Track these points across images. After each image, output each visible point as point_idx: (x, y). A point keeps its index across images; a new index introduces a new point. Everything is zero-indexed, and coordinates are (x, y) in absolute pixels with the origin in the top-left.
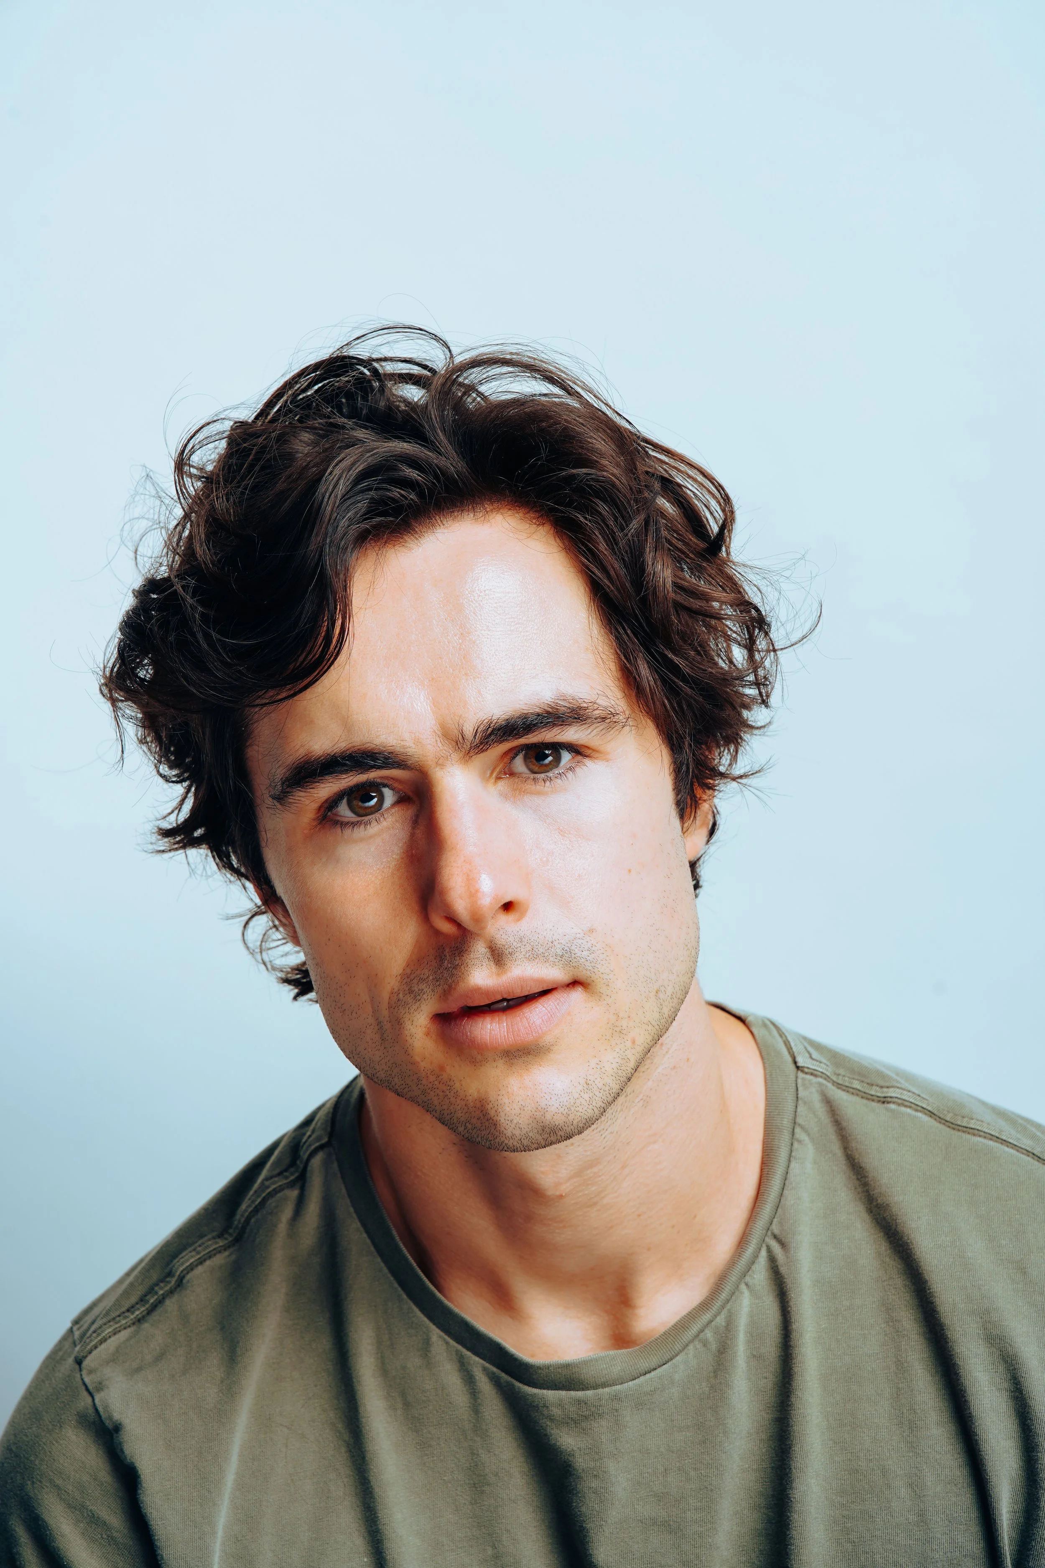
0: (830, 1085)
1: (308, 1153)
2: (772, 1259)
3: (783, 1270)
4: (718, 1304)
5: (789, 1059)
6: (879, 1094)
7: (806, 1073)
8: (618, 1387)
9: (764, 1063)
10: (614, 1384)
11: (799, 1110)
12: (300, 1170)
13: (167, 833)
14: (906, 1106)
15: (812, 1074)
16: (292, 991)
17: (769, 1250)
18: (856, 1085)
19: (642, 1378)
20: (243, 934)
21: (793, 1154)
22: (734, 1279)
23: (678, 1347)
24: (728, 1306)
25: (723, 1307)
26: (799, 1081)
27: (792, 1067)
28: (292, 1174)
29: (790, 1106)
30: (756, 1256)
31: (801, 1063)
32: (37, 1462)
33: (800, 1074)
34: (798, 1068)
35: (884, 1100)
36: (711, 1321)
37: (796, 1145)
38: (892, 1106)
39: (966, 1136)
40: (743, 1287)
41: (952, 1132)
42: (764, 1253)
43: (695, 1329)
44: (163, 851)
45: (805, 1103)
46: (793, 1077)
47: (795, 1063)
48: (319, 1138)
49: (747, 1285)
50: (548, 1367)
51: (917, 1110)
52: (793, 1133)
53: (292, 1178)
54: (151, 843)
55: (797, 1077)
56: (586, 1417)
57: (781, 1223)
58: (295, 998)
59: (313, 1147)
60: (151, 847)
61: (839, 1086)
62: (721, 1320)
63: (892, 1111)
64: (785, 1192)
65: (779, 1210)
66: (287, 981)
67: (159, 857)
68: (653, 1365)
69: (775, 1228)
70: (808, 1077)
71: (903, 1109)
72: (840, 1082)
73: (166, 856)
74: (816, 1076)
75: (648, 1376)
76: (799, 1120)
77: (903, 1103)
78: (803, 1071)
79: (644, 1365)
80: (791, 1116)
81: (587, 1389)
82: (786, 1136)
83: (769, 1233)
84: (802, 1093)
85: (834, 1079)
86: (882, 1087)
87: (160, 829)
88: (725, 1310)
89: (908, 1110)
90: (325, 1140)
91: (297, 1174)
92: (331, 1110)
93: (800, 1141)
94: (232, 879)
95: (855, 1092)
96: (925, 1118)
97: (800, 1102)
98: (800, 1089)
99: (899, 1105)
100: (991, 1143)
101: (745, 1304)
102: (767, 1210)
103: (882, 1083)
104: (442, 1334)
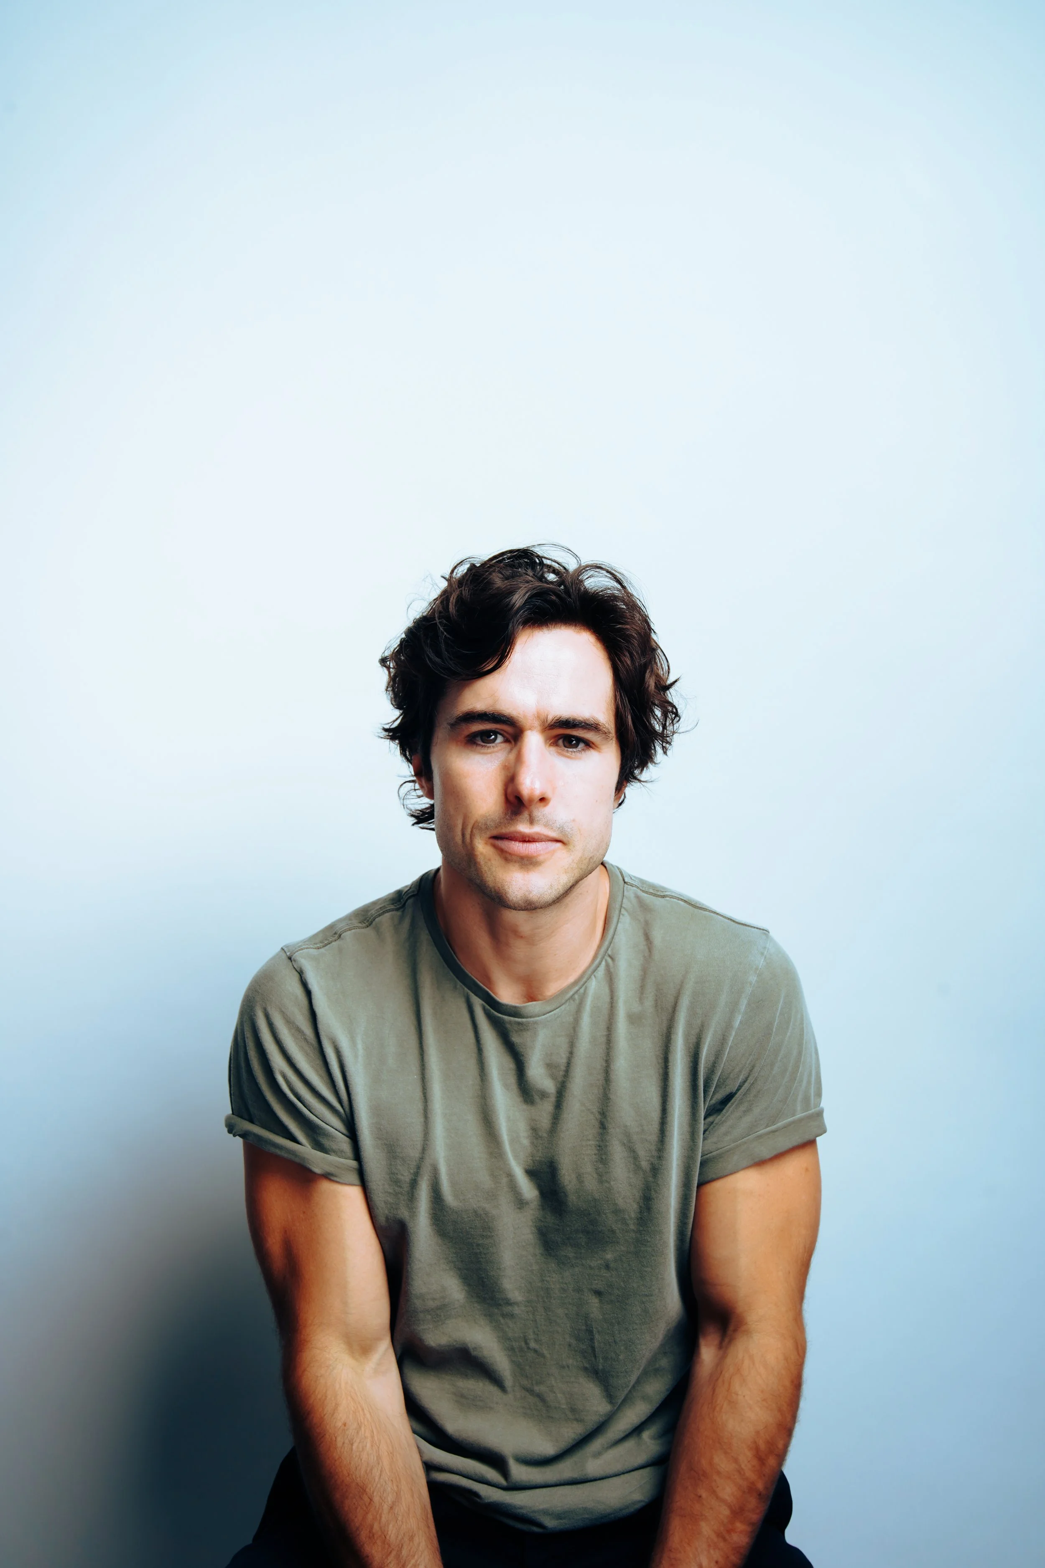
0: (639, 891)
1: (407, 897)
2: (607, 965)
3: (612, 970)
4: (582, 983)
5: (621, 878)
6: (661, 894)
7: (629, 885)
8: (538, 1018)
9: (610, 879)
10: (534, 1017)
11: (624, 900)
12: (402, 904)
13: (386, 730)
14: (673, 898)
15: (631, 885)
16: (414, 820)
17: (606, 961)
18: (651, 891)
19: (548, 1014)
20: (399, 790)
21: (620, 920)
22: (590, 973)
23: (563, 1001)
24: (586, 984)
25: (584, 984)
26: (625, 888)
27: (623, 882)
28: (398, 905)
29: (620, 899)
30: (600, 964)
31: (626, 881)
32: (274, 999)
33: (626, 885)
34: (625, 882)
35: (663, 897)
36: (578, 990)
37: (621, 916)
38: (668, 898)
39: (700, 911)
40: (593, 976)
41: (694, 909)
42: (604, 963)
43: (571, 993)
44: (382, 738)
45: (627, 898)
46: (622, 886)
47: (624, 880)
48: (413, 891)
49: (595, 976)
50: (507, 1005)
51: (678, 900)
52: (620, 911)
53: (398, 907)
54: (378, 733)
55: (624, 886)
56: (521, 1030)
57: (612, 950)
58: (413, 825)
59: (410, 895)
60: (377, 734)
61: (643, 891)
62: (582, 991)
63: (667, 900)
64: (615, 936)
65: (612, 944)
66: (412, 816)
67: (380, 739)
68: (552, 1009)
69: (609, 952)
70: (629, 886)
71: (672, 899)
72: (644, 889)
73: (383, 740)
74: (633, 886)
75: (550, 1014)
76: (623, 905)
77: (672, 897)
78: (627, 884)
79: (548, 1008)
80: (620, 903)
81: (523, 1018)
82: (617, 912)
83: (607, 954)
84: (625, 893)
85: (641, 888)
86: (663, 892)
87: (383, 728)
88: (584, 986)
89: (675, 900)
90: (415, 893)
91: (400, 906)
92: (419, 881)
93: (623, 915)
94: (405, 761)
95: (651, 894)
96: (682, 903)
97: (624, 897)
98: (625, 892)
99: (671, 898)
100: (712, 914)
101: (593, 985)
102: (606, 943)
103: (663, 890)
104: (461, 984)
